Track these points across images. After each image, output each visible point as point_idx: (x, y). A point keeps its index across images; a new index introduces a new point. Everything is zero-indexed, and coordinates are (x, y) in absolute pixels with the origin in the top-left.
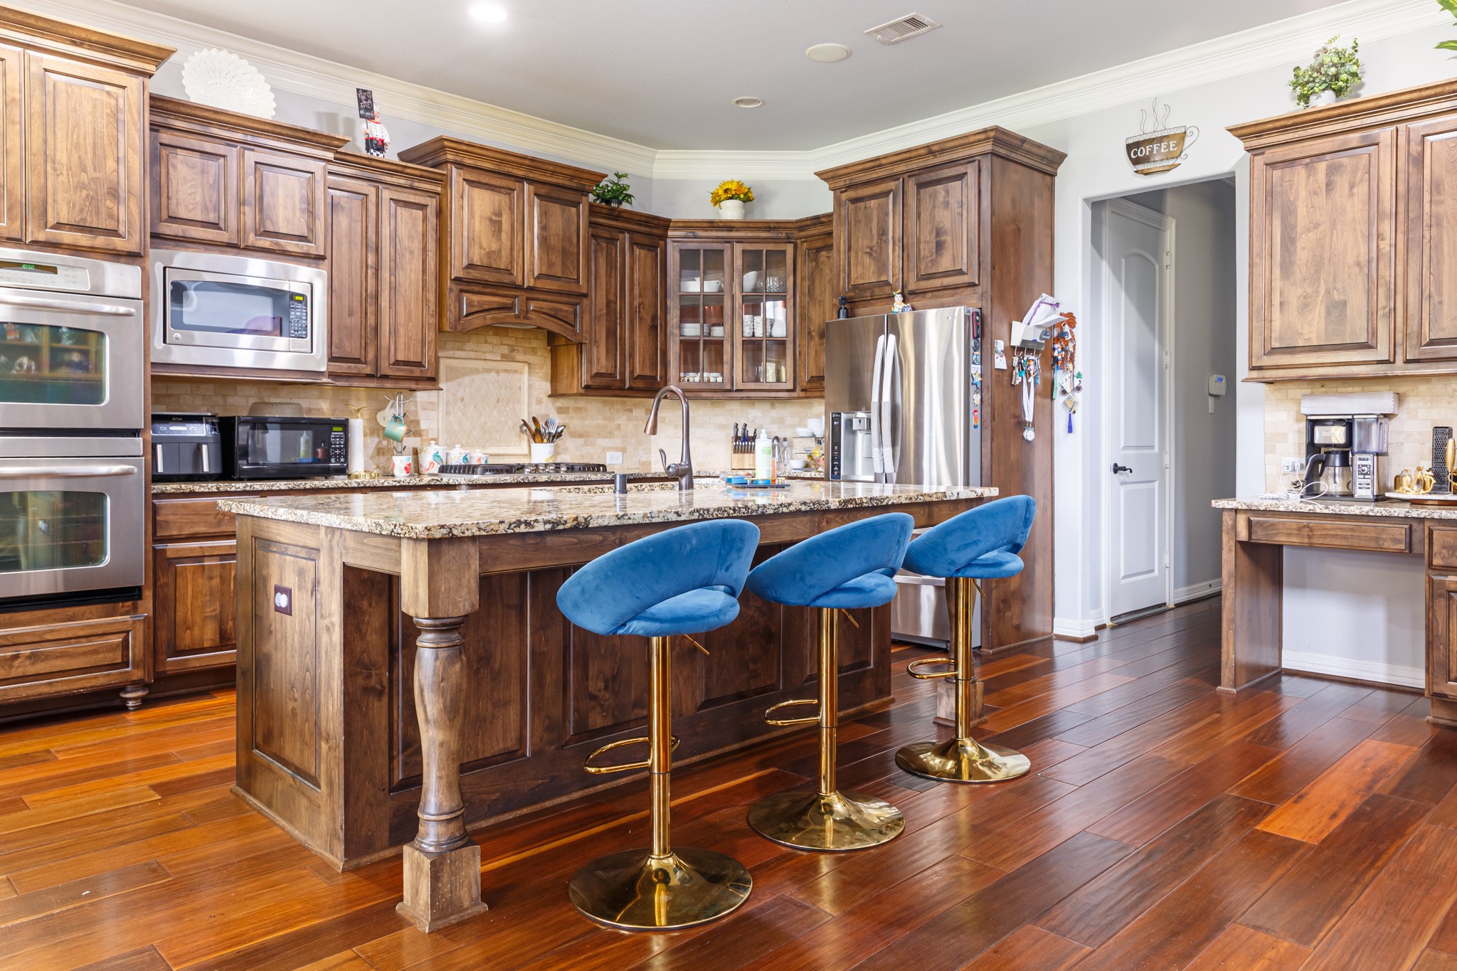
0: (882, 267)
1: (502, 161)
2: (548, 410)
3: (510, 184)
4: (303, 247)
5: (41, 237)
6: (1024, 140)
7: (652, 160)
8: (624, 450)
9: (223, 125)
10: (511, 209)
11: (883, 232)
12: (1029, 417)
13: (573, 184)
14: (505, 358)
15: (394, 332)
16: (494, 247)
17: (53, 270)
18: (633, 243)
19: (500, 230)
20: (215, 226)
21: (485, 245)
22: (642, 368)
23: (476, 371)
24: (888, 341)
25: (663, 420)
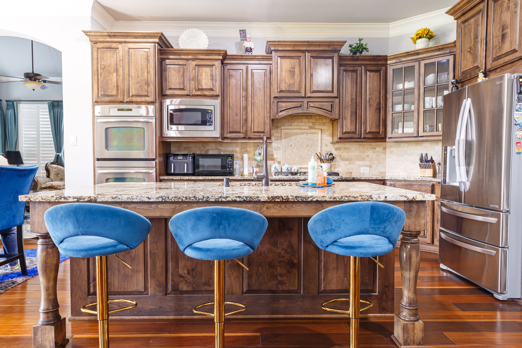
0: (475, 57)
1: (295, 45)
2: (331, 149)
3: (299, 54)
4: (212, 93)
7: (388, 29)
8: (370, 167)
9: (184, 54)
10: (300, 66)
11: (476, 37)
13: (330, 49)
14: (310, 128)
15: (253, 120)
16: (291, 82)
17: (131, 110)
18: (366, 71)
19: (294, 75)
20: (183, 89)
21: (287, 81)
22: (371, 127)
23: (297, 134)
24: (467, 103)
25: (392, 152)
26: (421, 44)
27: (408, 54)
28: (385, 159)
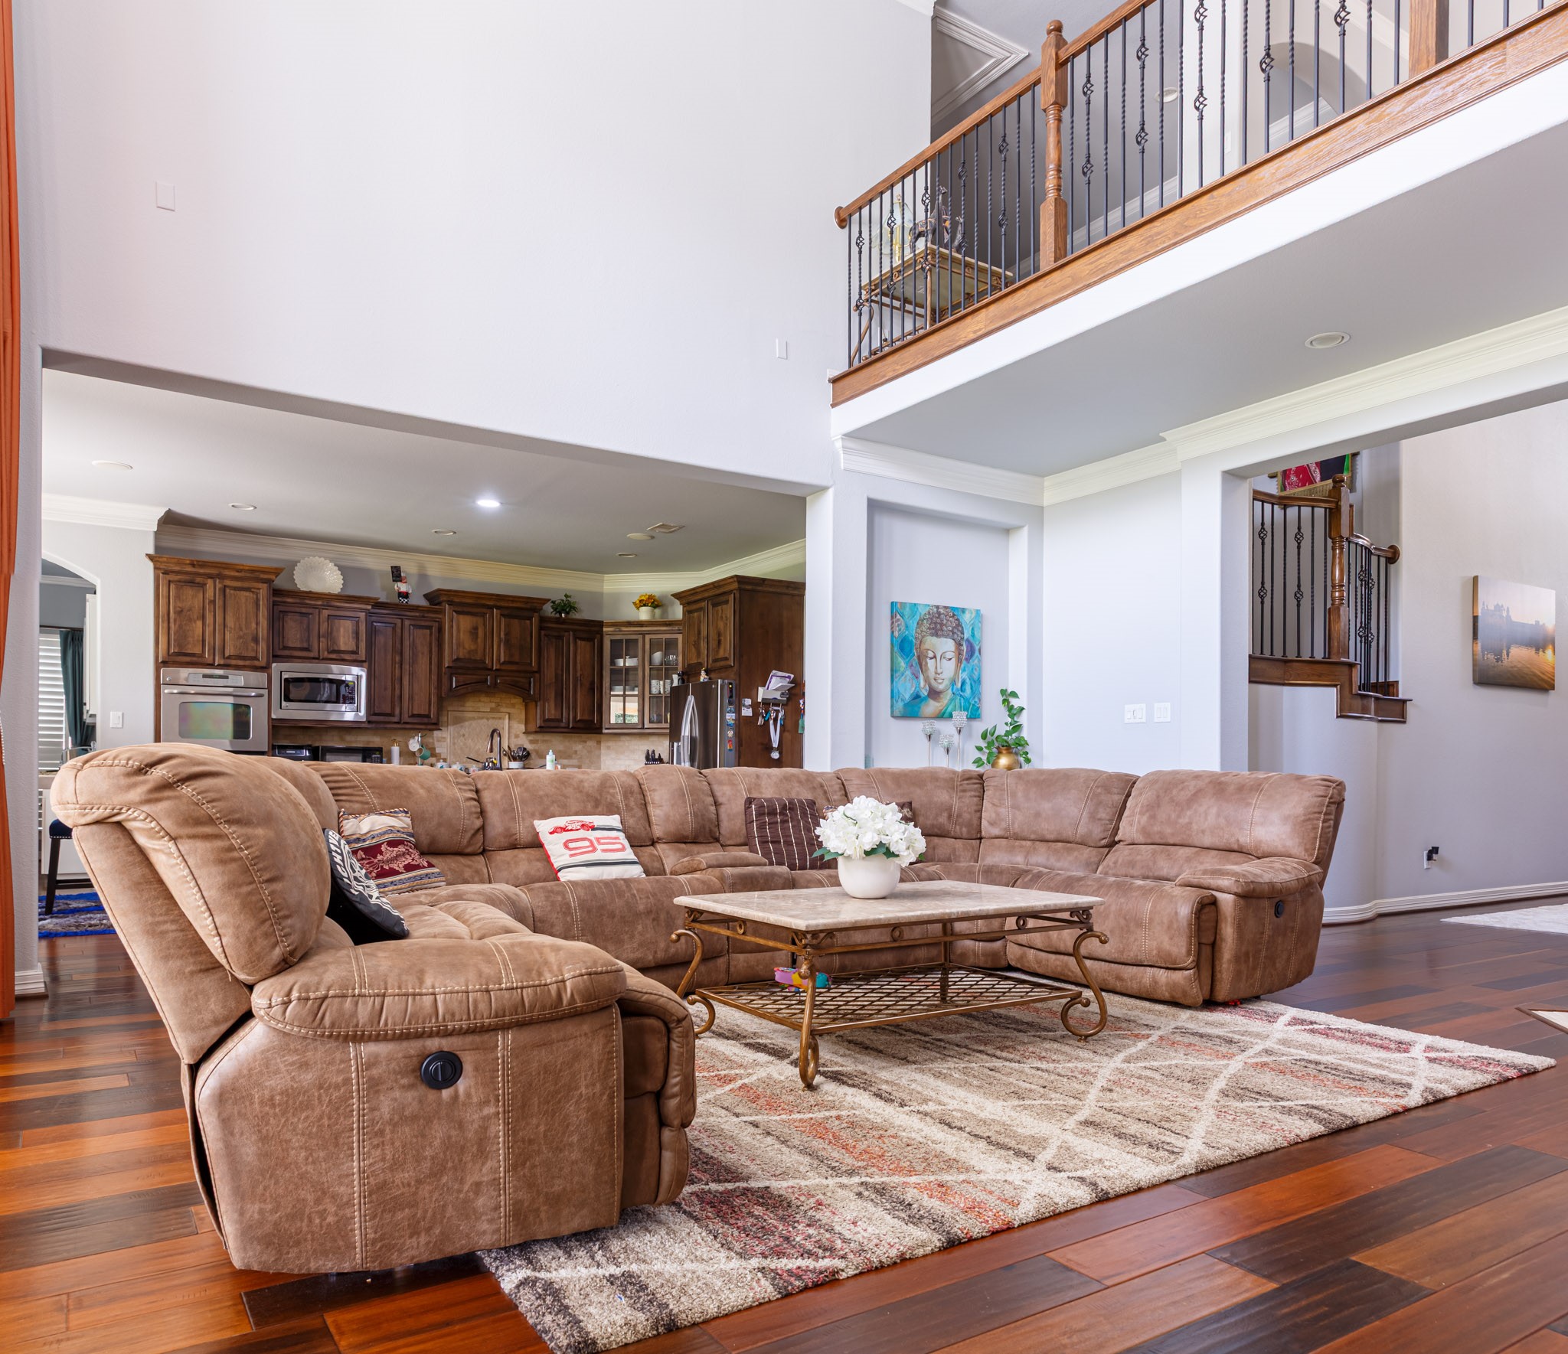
0: (699, 654)
1: (479, 598)
2: (525, 742)
3: (484, 610)
4: (354, 657)
5: (222, 662)
6: (764, 580)
7: (603, 581)
9: (311, 598)
10: (484, 625)
11: (699, 633)
12: (775, 745)
13: (528, 606)
14: (492, 710)
15: (411, 698)
16: (473, 647)
17: (227, 677)
18: (575, 638)
19: (477, 638)
20: (307, 649)
21: (467, 646)
22: (582, 715)
23: (473, 719)
24: (691, 700)
25: (609, 748)
26: (644, 614)
27: (630, 624)
28: (599, 757)
